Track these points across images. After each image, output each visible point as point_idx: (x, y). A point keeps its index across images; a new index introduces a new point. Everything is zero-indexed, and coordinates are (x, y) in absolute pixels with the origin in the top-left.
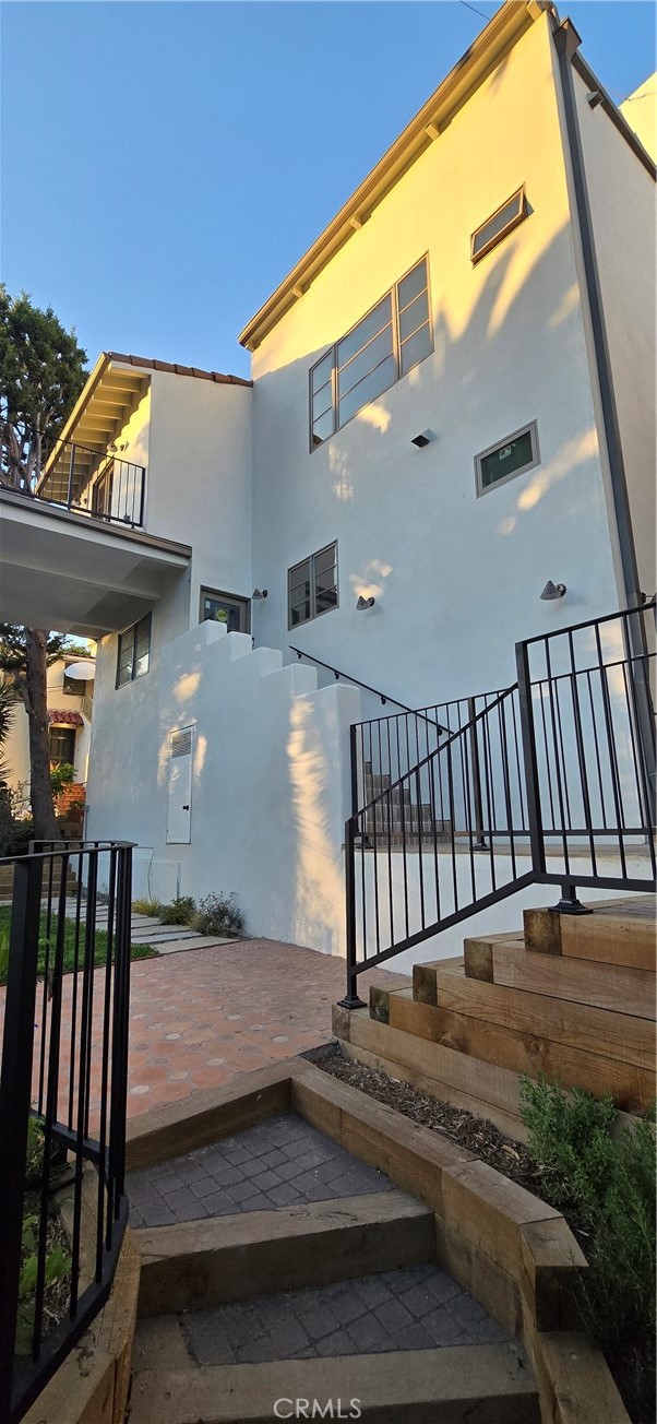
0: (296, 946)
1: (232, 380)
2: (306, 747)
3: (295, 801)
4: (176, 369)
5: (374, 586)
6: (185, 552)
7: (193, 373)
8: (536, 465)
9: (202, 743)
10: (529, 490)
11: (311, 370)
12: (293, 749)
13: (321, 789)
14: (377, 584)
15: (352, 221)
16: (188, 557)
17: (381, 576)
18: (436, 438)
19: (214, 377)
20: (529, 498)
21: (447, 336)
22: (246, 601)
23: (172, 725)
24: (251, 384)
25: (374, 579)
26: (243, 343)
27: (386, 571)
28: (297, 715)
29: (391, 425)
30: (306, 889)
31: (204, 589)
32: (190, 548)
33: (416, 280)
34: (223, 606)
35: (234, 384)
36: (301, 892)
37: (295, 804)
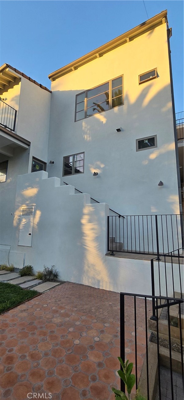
0: (83, 285)
1: (46, 89)
2: (90, 221)
3: (85, 238)
4: (29, 79)
5: (98, 170)
6: (28, 144)
7: (34, 82)
8: (155, 147)
9: (38, 213)
10: (153, 154)
11: (77, 95)
12: (84, 221)
13: (97, 236)
14: (99, 169)
15: (97, 55)
16: (29, 145)
17: (100, 167)
18: (123, 131)
19: (41, 86)
20: (153, 156)
21: (128, 102)
22: (45, 163)
23: (22, 204)
24: (51, 92)
25: (98, 167)
26: (49, 78)
27: (102, 166)
28: (86, 210)
29: (107, 122)
30: (89, 267)
31: (34, 158)
32: (30, 143)
33: (118, 81)
34: (39, 164)
35: (46, 90)
36: (86, 268)
37: (84, 239)
